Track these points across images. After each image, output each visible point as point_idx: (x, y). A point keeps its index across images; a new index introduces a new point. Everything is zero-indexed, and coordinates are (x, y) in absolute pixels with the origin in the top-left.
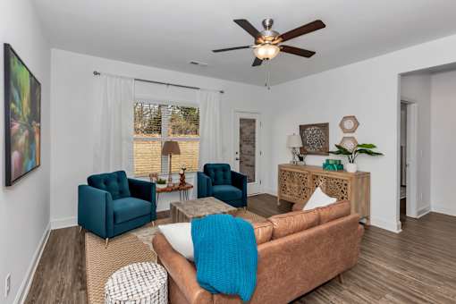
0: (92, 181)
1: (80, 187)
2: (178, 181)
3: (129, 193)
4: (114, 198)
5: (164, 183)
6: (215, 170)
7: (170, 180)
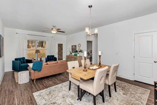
0: (16, 59)
1: (13, 61)
2: (40, 60)
3: (26, 62)
4: (22, 63)
5: (35, 60)
6: (50, 57)
7: (37, 59)
